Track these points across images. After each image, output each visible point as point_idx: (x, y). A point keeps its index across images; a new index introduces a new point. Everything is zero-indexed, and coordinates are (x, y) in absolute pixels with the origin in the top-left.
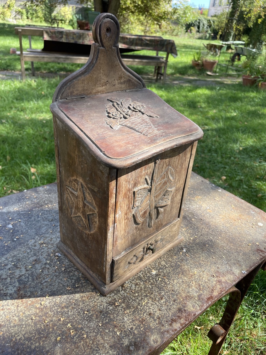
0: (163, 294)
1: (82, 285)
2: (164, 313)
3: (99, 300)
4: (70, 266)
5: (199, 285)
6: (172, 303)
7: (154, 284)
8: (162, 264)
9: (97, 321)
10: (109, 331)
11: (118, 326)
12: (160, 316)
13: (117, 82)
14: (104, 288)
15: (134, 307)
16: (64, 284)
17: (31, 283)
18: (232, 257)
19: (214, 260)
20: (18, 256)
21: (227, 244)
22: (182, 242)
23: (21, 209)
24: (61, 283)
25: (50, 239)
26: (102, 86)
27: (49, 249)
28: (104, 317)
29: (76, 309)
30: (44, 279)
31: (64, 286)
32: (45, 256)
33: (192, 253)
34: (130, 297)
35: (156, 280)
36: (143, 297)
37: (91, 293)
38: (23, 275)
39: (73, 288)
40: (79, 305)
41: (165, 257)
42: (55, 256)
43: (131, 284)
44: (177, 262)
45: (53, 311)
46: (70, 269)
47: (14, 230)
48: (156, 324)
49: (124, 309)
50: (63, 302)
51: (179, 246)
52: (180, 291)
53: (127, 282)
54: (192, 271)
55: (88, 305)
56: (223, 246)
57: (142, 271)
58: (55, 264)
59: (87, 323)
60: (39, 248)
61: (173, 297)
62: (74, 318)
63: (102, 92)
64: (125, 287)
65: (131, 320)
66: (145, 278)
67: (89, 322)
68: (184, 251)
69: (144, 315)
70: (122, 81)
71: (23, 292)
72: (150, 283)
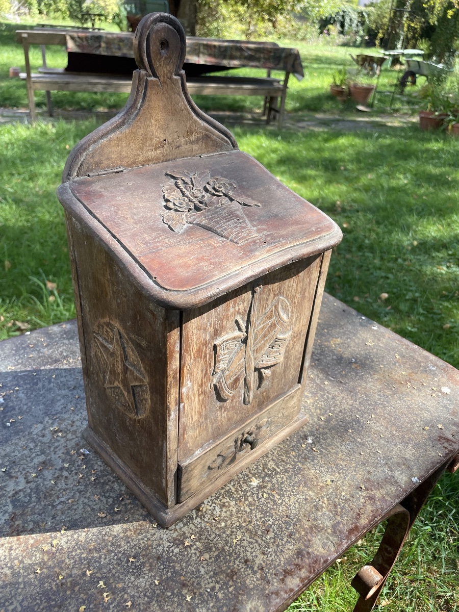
0: (270, 523)
1: (126, 508)
2: (270, 559)
3: (155, 536)
4: (106, 473)
5: (335, 506)
6: (285, 540)
7: (254, 505)
8: (269, 466)
9: (151, 576)
10: (173, 594)
11: (189, 584)
12: (264, 565)
13: (183, 140)
14: (164, 515)
15: (217, 549)
16: (94, 507)
17: (35, 506)
18: (394, 453)
19: (362, 458)
20: (13, 454)
21: (387, 428)
22: (306, 425)
23: (20, 368)
24: (89, 506)
25: (70, 422)
26: (156, 150)
27: (68, 442)
28: (164, 568)
29: (113, 554)
30: (58, 497)
31: (93, 510)
32: (60, 455)
33: (323, 446)
34: (212, 530)
35: (258, 497)
36: (234, 530)
37: (141, 522)
38: (20, 491)
39: (110, 513)
40: (120, 545)
41: (275, 453)
42: (79, 454)
43: (214, 505)
44: (297, 462)
45: (73, 558)
46: (105, 478)
47: (7, 406)
48: (257, 580)
49: (200, 552)
50: (91, 540)
51: (300, 432)
52: (300, 518)
53: (206, 502)
54: (323, 478)
55: (135, 545)
56: (379, 431)
57: (233, 480)
58: (79, 469)
59: (133, 579)
60: (51, 440)
61: (288, 529)
62: (110, 569)
63: (156, 160)
64: (202, 511)
65: (212, 573)
66: (239, 494)
67: (137, 577)
68: (310, 441)
69: (234, 562)
70: (193, 138)
71: (20, 522)
72: (247, 502)
